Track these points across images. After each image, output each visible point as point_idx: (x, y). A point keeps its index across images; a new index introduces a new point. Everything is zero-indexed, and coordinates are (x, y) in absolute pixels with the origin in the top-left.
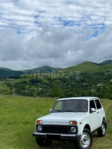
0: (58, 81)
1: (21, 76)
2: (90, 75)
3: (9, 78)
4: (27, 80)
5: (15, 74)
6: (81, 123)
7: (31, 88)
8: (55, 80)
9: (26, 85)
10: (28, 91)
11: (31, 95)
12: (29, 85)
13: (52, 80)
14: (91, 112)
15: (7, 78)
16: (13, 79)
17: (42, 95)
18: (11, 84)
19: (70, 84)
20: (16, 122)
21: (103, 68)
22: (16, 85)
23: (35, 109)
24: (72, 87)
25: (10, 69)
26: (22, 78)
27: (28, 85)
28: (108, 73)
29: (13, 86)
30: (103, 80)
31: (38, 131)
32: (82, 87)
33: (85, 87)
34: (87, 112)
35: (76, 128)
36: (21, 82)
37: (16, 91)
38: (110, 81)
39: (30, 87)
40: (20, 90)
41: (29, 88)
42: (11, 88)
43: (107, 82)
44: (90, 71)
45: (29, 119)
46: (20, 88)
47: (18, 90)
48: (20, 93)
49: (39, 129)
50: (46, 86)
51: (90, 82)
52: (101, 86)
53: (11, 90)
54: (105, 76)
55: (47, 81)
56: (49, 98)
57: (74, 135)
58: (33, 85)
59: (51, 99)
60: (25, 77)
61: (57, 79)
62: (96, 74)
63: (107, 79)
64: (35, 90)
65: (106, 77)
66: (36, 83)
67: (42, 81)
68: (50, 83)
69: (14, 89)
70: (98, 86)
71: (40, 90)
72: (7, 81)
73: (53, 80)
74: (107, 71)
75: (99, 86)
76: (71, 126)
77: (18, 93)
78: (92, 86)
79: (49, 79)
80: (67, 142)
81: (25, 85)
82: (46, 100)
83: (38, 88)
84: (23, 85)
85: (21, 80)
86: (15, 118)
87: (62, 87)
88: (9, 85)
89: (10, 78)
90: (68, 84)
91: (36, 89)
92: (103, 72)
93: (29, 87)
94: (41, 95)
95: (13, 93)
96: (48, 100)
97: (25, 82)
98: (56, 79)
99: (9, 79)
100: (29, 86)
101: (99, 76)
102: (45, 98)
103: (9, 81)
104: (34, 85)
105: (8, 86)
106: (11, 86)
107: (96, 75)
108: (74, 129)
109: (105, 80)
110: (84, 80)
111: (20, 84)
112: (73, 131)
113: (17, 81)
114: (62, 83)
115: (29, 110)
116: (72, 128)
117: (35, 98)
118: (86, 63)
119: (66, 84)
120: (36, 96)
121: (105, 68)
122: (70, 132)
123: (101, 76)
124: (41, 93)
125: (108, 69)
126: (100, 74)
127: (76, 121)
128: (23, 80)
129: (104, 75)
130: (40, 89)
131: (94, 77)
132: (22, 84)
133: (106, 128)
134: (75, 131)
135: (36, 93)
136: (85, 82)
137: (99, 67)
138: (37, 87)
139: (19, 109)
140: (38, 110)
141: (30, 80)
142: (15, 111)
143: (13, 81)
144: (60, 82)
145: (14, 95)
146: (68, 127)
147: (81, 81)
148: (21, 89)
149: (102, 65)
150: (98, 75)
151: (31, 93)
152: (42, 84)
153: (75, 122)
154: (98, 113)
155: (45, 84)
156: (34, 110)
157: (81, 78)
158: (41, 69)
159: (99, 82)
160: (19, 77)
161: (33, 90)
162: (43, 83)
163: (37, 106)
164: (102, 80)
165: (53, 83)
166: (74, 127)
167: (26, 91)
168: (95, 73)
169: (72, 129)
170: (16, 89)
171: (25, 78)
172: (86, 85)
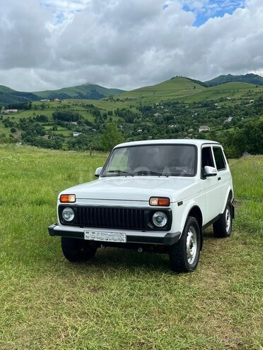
0: (115, 118)
1: (34, 103)
2: (184, 107)
3: (6, 109)
4: (48, 114)
5: (19, 99)
6: (180, 204)
7: (57, 133)
8: (108, 117)
9: (45, 125)
10: (49, 137)
11: (57, 146)
12: (53, 125)
13: (102, 115)
14: (204, 175)
15: (3, 108)
16: (16, 110)
17: (80, 147)
18: (11, 120)
19: (141, 126)
20: (15, 200)
21: (212, 92)
22: (23, 125)
23: (63, 174)
24: (146, 131)
25: (8, 89)
26: (36, 108)
27: (49, 125)
28: (223, 103)
29: (17, 127)
30: (211, 119)
31: (65, 223)
32: (167, 132)
33: (172, 133)
34: (194, 174)
35: (169, 215)
36: (34, 118)
37: (23, 137)
38: (225, 121)
39: (54, 129)
40: (32, 135)
41: (53, 132)
42: (13, 131)
43: (220, 124)
44: (186, 98)
45: (47, 193)
46: (33, 131)
47: (28, 134)
48: (32, 142)
49: (66, 216)
50: (89, 127)
51: (184, 123)
52: (207, 132)
53: (13, 135)
54: (215, 111)
55: (91, 119)
56: (95, 153)
57: (162, 235)
58: (59, 124)
59: (99, 155)
60: (43, 107)
61: (114, 114)
62: (197, 105)
63: (220, 116)
64: (65, 137)
65: (219, 112)
66: (68, 120)
67: (81, 116)
68: (98, 121)
69: (19, 133)
70: (200, 130)
71: (76, 137)
72: (4, 113)
73: (105, 116)
74: (221, 100)
75: (203, 131)
76: (154, 211)
77: (28, 141)
78: (187, 130)
79: (96, 113)
80: (140, 250)
81: (42, 124)
82: (88, 156)
83: (71, 132)
84: (37, 125)
85: (34, 114)
86: (15, 191)
87: (123, 132)
88: (7, 124)
89: (10, 109)
90: (136, 125)
91: (66, 133)
92: (212, 101)
93: (51, 129)
94: (77, 147)
95: (16, 141)
96: (93, 157)
97: (42, 119)
98: (110, 113)
99: (8, 110)
100: (52, 127)
101: (204, 109)
102: (87, 153)
103: (7, 114)
104: (63, 126)
105: (6, 126)
106: (11, 124)
107: (198, 107)
108: (163, 219)
109: (216, 118)
110: (172, 118)
111: (31, 121)
112: (160, 222)
113: (26, 115)
114: (124, 124)
115: (48, 176)
116: (155, 215)
117: (65, 153)
118: (177, 80)
119: (132, 125)
120: (66, 148)
121: (218, 92)
122: (151, 227)
123: (208, 110)
124: (79, 142)
125: (223, 96)
126: (206, 105)
127: (169, 199)
128: (39, 113)
129: (214, 108)
130: (76, 135)
131: (193, 111)
132: (36, 123)
133: (233, 216)
134: (164, 222)
135: (68, 143)
136: (174, 123)
137: (205, 89)
138: (69, 129)
139: (25, 172)
140: (69, 177)
141: (53, 114)
142: (16, 177)
143: (17, 116)
144: (119, 121)
145: (18, 145)
146: (146, 212)
147: (164, 119)
148: (35, 134)
149: (211, 86)
150: (202, 107)
151: (57, 142)
152: (79, 123)
153: (165, 201)
154: (219, 179)
155: (88, 123)
156: (60, 176)
157: (165, 112)
158: (78, 91)
159: (204, 123)
160: (30, 105)
161: (62, 136)
162: (82, 120)
163: (67, 169)
164: (209, 118)
165: (103, 122)
166: (161, 214)
167: (46, 137)
168: (195, 103)
169: (157, 218)
170: (24, 132)
171: (43, 109)
172: (176, 129)
